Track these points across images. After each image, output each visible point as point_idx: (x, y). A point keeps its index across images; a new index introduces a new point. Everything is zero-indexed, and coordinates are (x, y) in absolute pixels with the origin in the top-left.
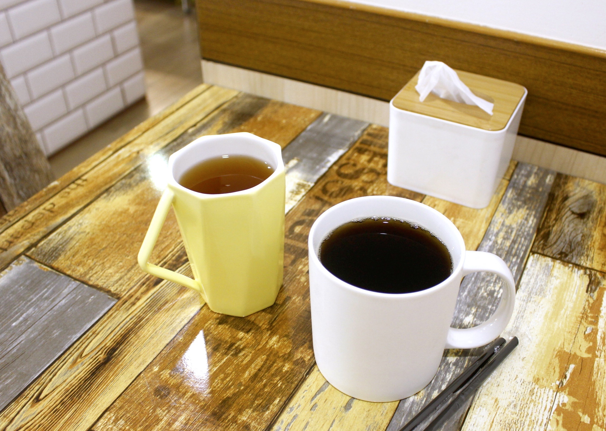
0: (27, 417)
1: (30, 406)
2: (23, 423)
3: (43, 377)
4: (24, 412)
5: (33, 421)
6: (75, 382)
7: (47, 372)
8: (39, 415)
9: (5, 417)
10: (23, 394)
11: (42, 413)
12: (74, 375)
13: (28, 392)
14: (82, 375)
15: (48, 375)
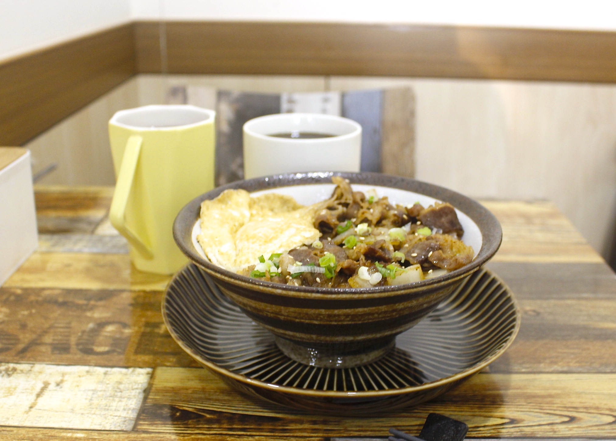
0: (535, 416)
1: (525, 422)
2: (542, 415)
3: (489, 435)
4: (534, 422)
5: (532, 410)
6: (466, 409)
7: (480, 435)
8: (522, 410)
9: (555, 432)
10: (521, 435)
11: (518, 409)
12: (460, 413)
13: (515, 433)
14: (453, 408)
15: (483, 432)
